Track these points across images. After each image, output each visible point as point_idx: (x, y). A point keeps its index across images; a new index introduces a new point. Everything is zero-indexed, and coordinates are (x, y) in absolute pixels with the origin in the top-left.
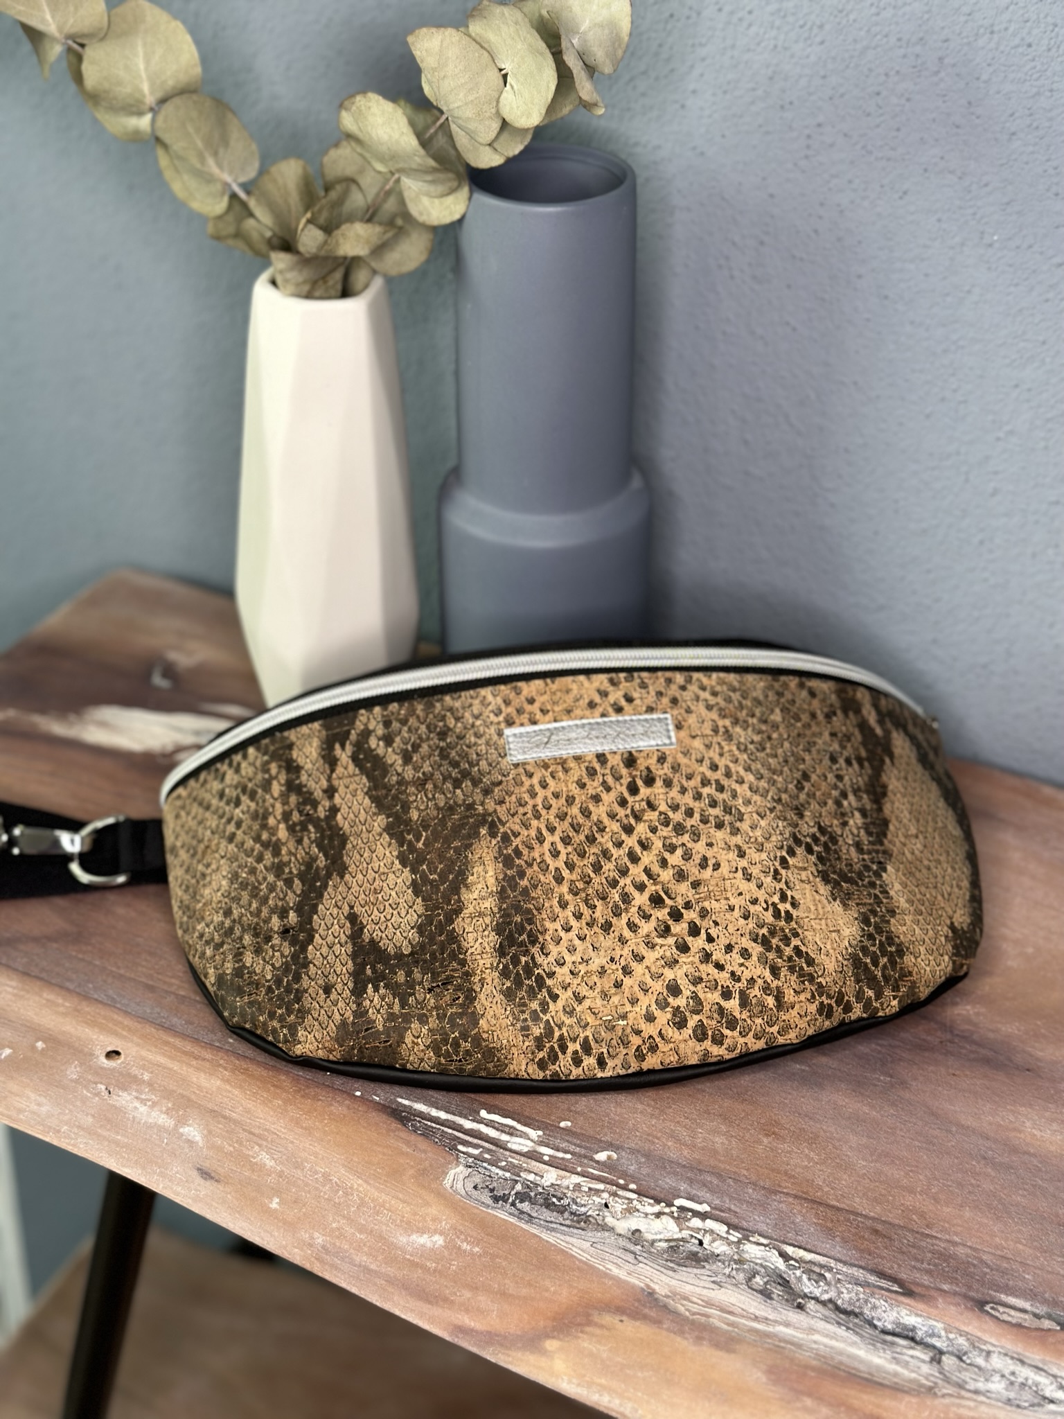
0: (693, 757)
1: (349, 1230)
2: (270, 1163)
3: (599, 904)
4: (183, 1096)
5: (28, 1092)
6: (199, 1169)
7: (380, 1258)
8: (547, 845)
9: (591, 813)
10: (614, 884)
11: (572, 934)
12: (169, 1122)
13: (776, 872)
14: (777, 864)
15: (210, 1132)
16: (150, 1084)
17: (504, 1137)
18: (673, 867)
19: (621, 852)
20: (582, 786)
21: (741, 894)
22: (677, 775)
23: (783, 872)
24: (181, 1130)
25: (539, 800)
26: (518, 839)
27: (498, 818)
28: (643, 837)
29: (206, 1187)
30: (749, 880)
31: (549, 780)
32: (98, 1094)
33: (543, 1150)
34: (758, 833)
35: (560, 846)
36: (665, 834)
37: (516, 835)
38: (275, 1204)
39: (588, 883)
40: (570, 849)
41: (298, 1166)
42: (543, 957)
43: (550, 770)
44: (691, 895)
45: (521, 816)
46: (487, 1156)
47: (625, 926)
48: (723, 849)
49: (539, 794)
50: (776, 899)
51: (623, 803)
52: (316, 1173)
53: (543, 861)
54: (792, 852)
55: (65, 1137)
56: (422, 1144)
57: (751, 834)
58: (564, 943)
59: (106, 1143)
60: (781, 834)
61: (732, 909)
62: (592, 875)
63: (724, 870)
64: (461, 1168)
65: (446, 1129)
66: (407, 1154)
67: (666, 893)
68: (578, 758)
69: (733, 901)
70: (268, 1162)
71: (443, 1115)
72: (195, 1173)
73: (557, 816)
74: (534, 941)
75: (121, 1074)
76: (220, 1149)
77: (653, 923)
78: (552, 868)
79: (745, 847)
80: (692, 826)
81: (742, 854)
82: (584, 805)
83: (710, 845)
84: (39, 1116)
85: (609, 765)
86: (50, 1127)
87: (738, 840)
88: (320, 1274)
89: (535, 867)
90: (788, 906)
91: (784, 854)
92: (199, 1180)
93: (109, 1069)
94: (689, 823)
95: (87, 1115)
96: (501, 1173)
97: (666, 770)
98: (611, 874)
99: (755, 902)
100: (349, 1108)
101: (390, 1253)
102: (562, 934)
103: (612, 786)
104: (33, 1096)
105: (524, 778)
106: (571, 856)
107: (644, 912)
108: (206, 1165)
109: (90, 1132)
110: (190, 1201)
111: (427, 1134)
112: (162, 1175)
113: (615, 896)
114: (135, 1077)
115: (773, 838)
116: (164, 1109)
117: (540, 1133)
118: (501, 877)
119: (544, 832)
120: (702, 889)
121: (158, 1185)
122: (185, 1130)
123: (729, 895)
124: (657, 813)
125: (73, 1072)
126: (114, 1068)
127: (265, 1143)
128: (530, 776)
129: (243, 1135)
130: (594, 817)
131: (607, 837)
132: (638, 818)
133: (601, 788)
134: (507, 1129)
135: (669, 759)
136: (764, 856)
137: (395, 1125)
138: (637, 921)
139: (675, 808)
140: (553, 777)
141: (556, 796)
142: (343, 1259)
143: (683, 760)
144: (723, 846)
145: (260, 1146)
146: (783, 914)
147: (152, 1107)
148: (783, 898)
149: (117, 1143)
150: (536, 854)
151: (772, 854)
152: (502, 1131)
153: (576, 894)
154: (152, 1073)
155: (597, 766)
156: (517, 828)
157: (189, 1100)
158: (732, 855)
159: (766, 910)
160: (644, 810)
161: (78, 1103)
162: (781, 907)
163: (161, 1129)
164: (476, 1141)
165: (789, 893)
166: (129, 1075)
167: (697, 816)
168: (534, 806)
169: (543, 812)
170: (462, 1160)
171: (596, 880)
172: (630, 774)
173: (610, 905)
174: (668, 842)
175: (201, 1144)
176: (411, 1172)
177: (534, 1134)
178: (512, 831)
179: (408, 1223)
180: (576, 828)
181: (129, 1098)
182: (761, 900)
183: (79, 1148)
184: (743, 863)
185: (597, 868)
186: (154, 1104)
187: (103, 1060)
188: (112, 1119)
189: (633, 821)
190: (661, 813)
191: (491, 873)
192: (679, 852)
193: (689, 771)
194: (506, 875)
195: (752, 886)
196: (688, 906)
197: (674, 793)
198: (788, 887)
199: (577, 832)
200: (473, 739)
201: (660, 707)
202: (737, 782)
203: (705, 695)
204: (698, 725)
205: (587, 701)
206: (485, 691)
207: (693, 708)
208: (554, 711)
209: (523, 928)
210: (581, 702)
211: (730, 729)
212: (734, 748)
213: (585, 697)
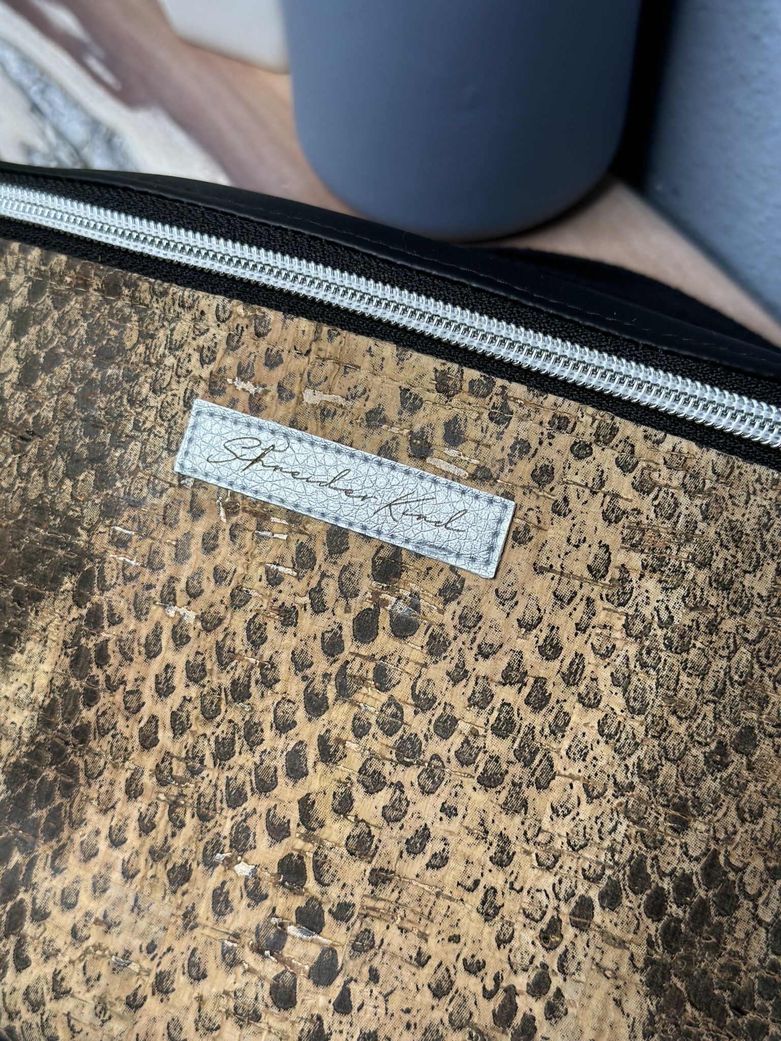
0: (518, 612)
3: (191, 822)
8: (156, 666)
9: (264, 640)
10: (236, 798)
11: (119, 856)
13: (555, 926)
14: (565, 909)
18: (358, 821)
19: (280, 743)
20: (274, 580)
21: (455, 939)
22: (464, 637)
23: (569, 932)
25: (185, 572)
26: (115, 630)
27: (101, 571)
28: (335, 733)
30: (488, 917)
31: (224, 538)
34: (563, 827)
35: (179, 678)
36: (376, 748)
37: (115, 620)
39: (194, 772)
40: (194, 691)
42: (48, 872)
43: (234, 519)
44: (359, 895)
45: (138, 588)
47: (209, 893)
48: (470, 832)
49: (192, 560)
50: (521, 982)
51: (333, 646)
53: (136, 692)
54: (611, 899)
57: (546, 824)
58: (95, 866)
60: (612, 850)
61: (421, 960)
62: (209, 761)
63: (452, 873)
67: (317, 867)
68: (294, 518)
69: (432, 947)
73: (201, 618)
74: (52, 833)
77: (260, 914)
78: (145, 713)
79: (517, 847)
80: (436, 757)
81: (502, 859)
82: (260, 620)
83: (449, 811)
85: (344, 560)
87: (512, 825)
89: (119, 697)
90: (538, 1008)
91: (594, 894)
94: (435, 747)
97: (447, 618)
98: (241, 776)
99: (474, 968)
102: (103, 845)
103: (330, 605)
105: (183, 514)
106: (189, 706)
107: (257, 884)
113: (225, 823)
115: (589, 853)
118: (58, 683)
119: (166, 637)
120: (387, 892)
123: (432, 930)
124: (384, 697)
128: (196, 512)
130: (266, 651)
131: (270, 700)
132: (344, 692)
133: (306, 600)
135: (466, 598)
136: (547, 881)
138: (235, 895)
139: (424, 702)
140: (233, 536)
141: (220, 576)
143: (492, 611)
144: (474, 825)
146: (517, 1020)
148: (539, 987)
150: (130, 674)
151: (566, 884)
153: (162, 783)
155: (321, 552)
156: (121, 606)
158: (481, 853)
159: (489, 995)
160: (363, 680)
162: (525, 1003)
165: (557, 981)
167: (456, 741)
168: (172, 579)
169: (182, 598)
171: (211, 772)
172: (376, 594)
173: (208, 837)
174: (376, 765)
178: (111, 609)
180: (225, 656)
182: (491, 970)
184: (497, 879)
185: (223, 752)
189: (331, 693)
190: (392, 701)
191: (46, 667)
192: (384, 797)
193: (493, 638)
194: (67, 685)
195: (489, 933)
196: (343, 912)
197: (438, 672)
198: (562, 968)
199: (223, 665)
200: (145, 390)
201: (505, 477)
202: (581, 699)
203: (621, 483)
204: (565, 547)
205: (370, 405)
206: (209, 302)
207: (574, 504)
208: (300, 401)
209: (49, 797)
210: (358, 404)
211: (634, 576)
212: (619, 623)
213: (373, 395)
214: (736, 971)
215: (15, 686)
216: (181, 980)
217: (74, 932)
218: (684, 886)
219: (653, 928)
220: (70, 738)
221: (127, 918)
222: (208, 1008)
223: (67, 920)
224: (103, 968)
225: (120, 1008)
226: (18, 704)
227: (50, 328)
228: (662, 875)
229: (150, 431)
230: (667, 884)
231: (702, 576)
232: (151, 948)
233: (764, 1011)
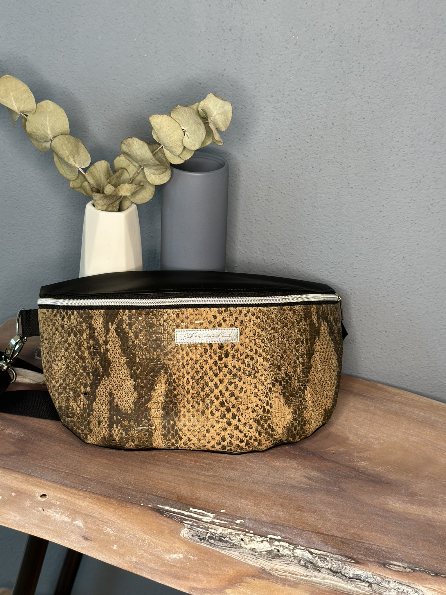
0: (244, 346)
1: (145, 555)
2: (111, 532)
4: (74, 509)
5: (10, 512)
6: (83, 537)
7: (159, 564)
8: (185, 379)
9: (203, 367)
10: (208, 396)
11: (190, 414)
12: (69, 520)
13: (267, 393)
14: (267, 390)
15: (86, 522)
16: (60, 506)
17: (200, 517)
18: (230, 391)
19: (212, 384)
20: (202, 356)
22: (238, 353)
23: (269, 393)
24: (74, 522)
25: (185, 361)
26: (175, 376)
27: (169, 366)
28: (221, 378)
29: (86, 544)
30: (256, 397)
31: (190, 353)
32: (39, 511)
33: (216, 521)
34: (263, 378)
35: (190, 380)
36: (229, 378)
37: (175, 374)
38: (115, 547)
39: (199, 394)
40: (194, 381)
41: (123, 532)
42: (179, 422)
43: (190, 348)
44: (235, 402)
45: (177, 367)
46: (195, 524)
47: (210, 413)
48: (249, 385)
49: (185, 358)
50: (265, 404)
51: (216, 364)
52: (130, 534)
53: (183, 385)
54: (274, 386)
55: (27, 529)
56: (170, 521)
57: (260, 378)
58: (187, 417)
59: (44, 530)
60: (271, 378)
61: (248, 408)
62: (201, 392)
63: (248, 393)
64: (186, 529)
65: (178, 515)
66: (165, 525)
67: (226, 401)
68: (202, 345)
70: (110, 532)
71: (176, 510)
72: (81, 538)
73: (191, 368)
74: (176, 415)
75: (47, 503)
76: (91, 528)
78: (186, 388)
79: (257, 384)
80: (240, 375)
81: (256, 387)
82: (201, 364)
83: (245, 383)
84: (16, 521)
85: (213, 349)
86: (21, 525)
87: (255, 381)
88: (135, 573)
89: (180, 387)
90: (269, 407)
91: (271, 386)
92: (83, 541)
93: (43, 501)
94: (239, 373)
95: (36, 519)
96: (201, 530)
97: (233, 352)
98: (207, 392)
100: (140, 510)
101: (163, 562)
102: (187, 413)
103: (213, 357)
104: (12, 514)
105: (180, 351)
106: (194, 384)
107: (217, 408)
108: (86, 535)
109: (38, 526)
110: (80, 549)
111: (171, 517)
112: (68, 540)
113: (207, 401)
114: (53, 503)
115: (268, 380)
116: (66, 515)
117: (214, 515)
118: (167, 389)
119: (185, 374)
120: (239, 400)
121: (67, 544)
122: (76, 522)
124: (227, 369)
125: (28, 503)
126: (45, 501)
127: (108, 525)
128: (183, 350)
129: (99, 522)
130: (204, 369)
131: (208, 377)
132: (220, 370)
133: (209, 358)
134: (201, 514)
135: (236, 347)
136: (263, 387)
137: (159, 515)
138: (214, 412)
139: (234, 367)
140: (191, 352)
141: (191, 359)
142: (144, 566)
143: (240, 347)
144: (250, 384)
145: (107, 526)
146: (266, 411)
147: (61, 514)
148: (267, 404)
149: (49, 529)
150: (181, 382)
151: (266, 386)
152: (200, 515)
153: (193, 399)
154: (60, 501)
155: (208, 349)
156: (175, 371)
157: (76, 511)
158: (252, 387)
159: (261, 409)
160: (223, 367)
161: (31, 515)
162: (266, 407)
163: (66, 523)
164: (190, 519)
165: (270, 402)
166: (51, 503)
167: (242, 371)
168: (183, 363)
169: (186, 366)
170: (186, 526)
171: (202, 393)
172: (220, 352)
173: (205, 404)
174: (230, 380)
175: (83, 527)
176: (167, 531)
177: (212, 515)
178: (173, 372)
179: (169, 550)
180: (197, 373)
181: (51, 512)
182: (260, 405)
183: (33, 532)
184: (256, 390)
185: (203, 389)
186: (62, 514)
187: (40, 498)
188: (46, 520)
189: (218, 372)
190: (229, 369)
191: (163, 387)
192: (233, 385)
193: (242, 352)
194: (169, 389)
195: (257, 399)
196: (233, 406)
197: (235, 361)
198: (270, 399)
199: (197, 374)
200: (163, 331)
201: (236, 324)
202: (259, 356)
203: (253, 318)
204: (249, 332)
205: (208, 320)
206: (170, 311)
207: (248, 325)
208: (195, 323)
209: (173, 410)
210: (206, 320)
211: (260, 333)
212: (260, 341)
213: (208, 318)
214: (294, 388)
215: (157, 393)
216: (211, 429)
217: (188, 430)
218: (283, 379)
219: (281, 387)
220: (173, 398)
221: (197, 423)
222: (217, 431)
223: (186, 428)
224: (196, 433)
225: (202, 438)
226: (159, 396)
227: (137, 325)
228: (280, 378)
229: (167, 338)
230: (281, 380)
231: (270, 328)
232: (203, 426)
233: (300, 393)
